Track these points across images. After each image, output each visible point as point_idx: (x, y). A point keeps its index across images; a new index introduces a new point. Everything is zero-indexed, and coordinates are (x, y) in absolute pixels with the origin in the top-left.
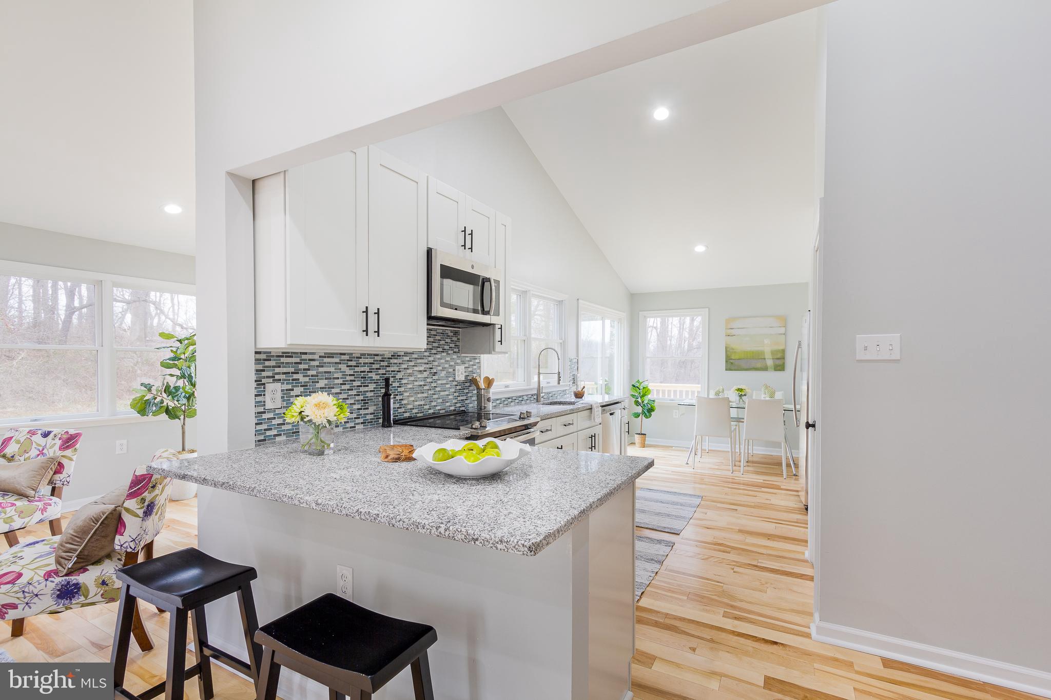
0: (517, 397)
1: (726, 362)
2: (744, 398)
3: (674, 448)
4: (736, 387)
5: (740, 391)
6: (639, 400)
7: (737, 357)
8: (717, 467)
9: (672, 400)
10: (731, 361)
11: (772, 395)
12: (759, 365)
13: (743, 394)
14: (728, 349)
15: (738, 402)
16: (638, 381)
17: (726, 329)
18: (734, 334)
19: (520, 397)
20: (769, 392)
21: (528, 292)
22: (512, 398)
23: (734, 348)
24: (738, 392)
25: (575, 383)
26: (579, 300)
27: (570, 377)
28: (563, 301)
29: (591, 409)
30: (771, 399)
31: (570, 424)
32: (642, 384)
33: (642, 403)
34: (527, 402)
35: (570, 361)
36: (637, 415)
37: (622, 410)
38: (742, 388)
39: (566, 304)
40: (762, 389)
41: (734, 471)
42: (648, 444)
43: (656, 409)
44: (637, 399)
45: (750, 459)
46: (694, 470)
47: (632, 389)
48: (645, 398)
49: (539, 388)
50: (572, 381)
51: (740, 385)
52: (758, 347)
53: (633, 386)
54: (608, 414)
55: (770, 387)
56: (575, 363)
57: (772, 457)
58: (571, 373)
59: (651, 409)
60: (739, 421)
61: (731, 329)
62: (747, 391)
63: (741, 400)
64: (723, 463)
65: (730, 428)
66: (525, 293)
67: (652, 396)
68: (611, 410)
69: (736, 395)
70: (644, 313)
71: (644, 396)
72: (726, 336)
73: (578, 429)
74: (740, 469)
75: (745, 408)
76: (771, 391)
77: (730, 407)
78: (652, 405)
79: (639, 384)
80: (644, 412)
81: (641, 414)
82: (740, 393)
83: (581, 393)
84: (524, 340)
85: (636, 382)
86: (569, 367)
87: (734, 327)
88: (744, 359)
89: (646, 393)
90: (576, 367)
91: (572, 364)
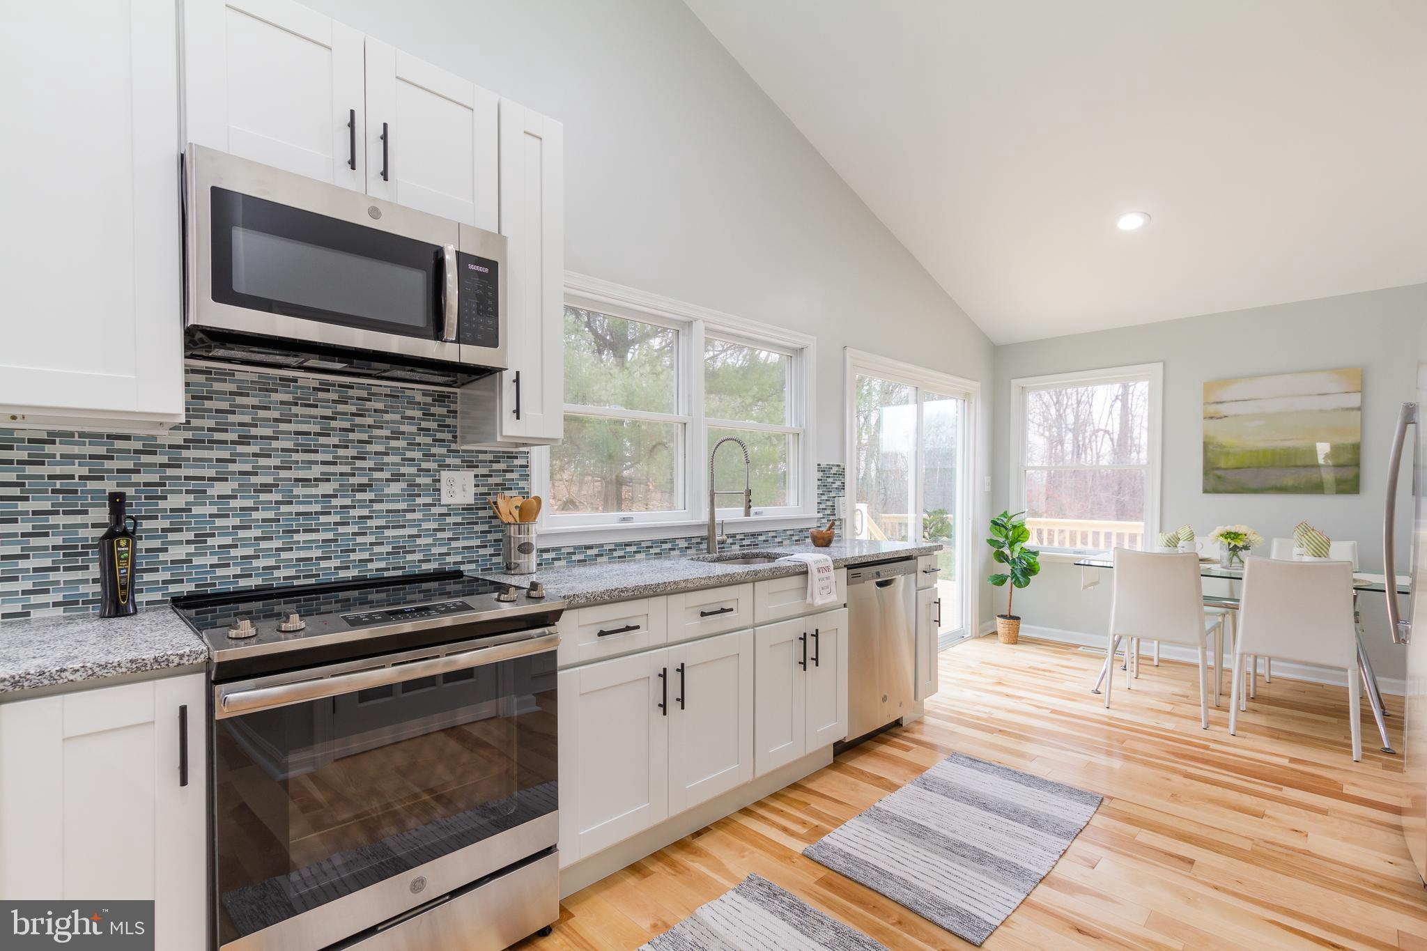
0: (654, 542)
1: (1206, 473)
2: (1242, 554)
3: (1081, 649)
4: (1220, 530)
5: (1234, 539)
6: (1007, 551)
7: (1231, 463)
8: (1168, 708)
9: (1080, 553)
10: (1218, 473)
11: (1321, 549)
12: (1288, 481)
13: (1240, 544)
14: (1210, 448)
15: (1226, 563)
16: (1005, 514)
17: (1205, 404)
18: (1225, 414)
19: (664, 542)
20: (1311, 543)
21: (694, 323)
22: (638, 544)
23: (1224, 444)
24: (1226, 542)
25: (835, 515)
26: (848, 348)
27: (821, 503)
28: (803, 349)
29: (806, 573)
30: (1317, 559)
31: (723, 611)
32: (1013, 520)
33: (1012, 557)
34: (689, 552)
35: (822, 471)
36: (1000, 580)
37: (920, 574)
38: (1239, 533)
39: (811, 356)
40: (1295, 537)
41: (1208, 723)
42: (1026, 638)
43: (1039, 570)
44: (1000, 550)
45: (1258, 689)
46: (1106, 712)
47: (991, 529)
48: (1017, 548)
49: (712, 525)
50: (828, 512)
51: (1233, 525)
52: (1285, 440)
53: (994, 523)
54: (871, 584)
55: (1313, 530)
56: (836, 474)
57: (1321, 687)
58: (824, 494)
59: (1030, 570)
60: (1231, 605)
61: (1218, 403)
62: (1254, 538)
63: (1233, 561)
64: (1187, 697)
65: (1202, 624)
66: (689, 326)
67: (1031, 543)
68: (883, 574)
69: (1221, 548)
70: (1022, 382)
71: (1016, 543)
72: (1205, 418)
73: (757, 621)
74: (1228, 719)
75: (1241, 579)
76: (1319, 541)
77: (1202, 575)
78: (1032, 561)
79: (1005, 520)
80: (1016, 575)
81: (1009, 579)
82: (1233, 543)
83: (826, 536)
84: (685, 424)
85: (1000, 516)
86: (820, 483)
87: (1224, 399)
88: (1249, 467)
89: (1019, 536)
90: (838, 483)
91: (827, 477)
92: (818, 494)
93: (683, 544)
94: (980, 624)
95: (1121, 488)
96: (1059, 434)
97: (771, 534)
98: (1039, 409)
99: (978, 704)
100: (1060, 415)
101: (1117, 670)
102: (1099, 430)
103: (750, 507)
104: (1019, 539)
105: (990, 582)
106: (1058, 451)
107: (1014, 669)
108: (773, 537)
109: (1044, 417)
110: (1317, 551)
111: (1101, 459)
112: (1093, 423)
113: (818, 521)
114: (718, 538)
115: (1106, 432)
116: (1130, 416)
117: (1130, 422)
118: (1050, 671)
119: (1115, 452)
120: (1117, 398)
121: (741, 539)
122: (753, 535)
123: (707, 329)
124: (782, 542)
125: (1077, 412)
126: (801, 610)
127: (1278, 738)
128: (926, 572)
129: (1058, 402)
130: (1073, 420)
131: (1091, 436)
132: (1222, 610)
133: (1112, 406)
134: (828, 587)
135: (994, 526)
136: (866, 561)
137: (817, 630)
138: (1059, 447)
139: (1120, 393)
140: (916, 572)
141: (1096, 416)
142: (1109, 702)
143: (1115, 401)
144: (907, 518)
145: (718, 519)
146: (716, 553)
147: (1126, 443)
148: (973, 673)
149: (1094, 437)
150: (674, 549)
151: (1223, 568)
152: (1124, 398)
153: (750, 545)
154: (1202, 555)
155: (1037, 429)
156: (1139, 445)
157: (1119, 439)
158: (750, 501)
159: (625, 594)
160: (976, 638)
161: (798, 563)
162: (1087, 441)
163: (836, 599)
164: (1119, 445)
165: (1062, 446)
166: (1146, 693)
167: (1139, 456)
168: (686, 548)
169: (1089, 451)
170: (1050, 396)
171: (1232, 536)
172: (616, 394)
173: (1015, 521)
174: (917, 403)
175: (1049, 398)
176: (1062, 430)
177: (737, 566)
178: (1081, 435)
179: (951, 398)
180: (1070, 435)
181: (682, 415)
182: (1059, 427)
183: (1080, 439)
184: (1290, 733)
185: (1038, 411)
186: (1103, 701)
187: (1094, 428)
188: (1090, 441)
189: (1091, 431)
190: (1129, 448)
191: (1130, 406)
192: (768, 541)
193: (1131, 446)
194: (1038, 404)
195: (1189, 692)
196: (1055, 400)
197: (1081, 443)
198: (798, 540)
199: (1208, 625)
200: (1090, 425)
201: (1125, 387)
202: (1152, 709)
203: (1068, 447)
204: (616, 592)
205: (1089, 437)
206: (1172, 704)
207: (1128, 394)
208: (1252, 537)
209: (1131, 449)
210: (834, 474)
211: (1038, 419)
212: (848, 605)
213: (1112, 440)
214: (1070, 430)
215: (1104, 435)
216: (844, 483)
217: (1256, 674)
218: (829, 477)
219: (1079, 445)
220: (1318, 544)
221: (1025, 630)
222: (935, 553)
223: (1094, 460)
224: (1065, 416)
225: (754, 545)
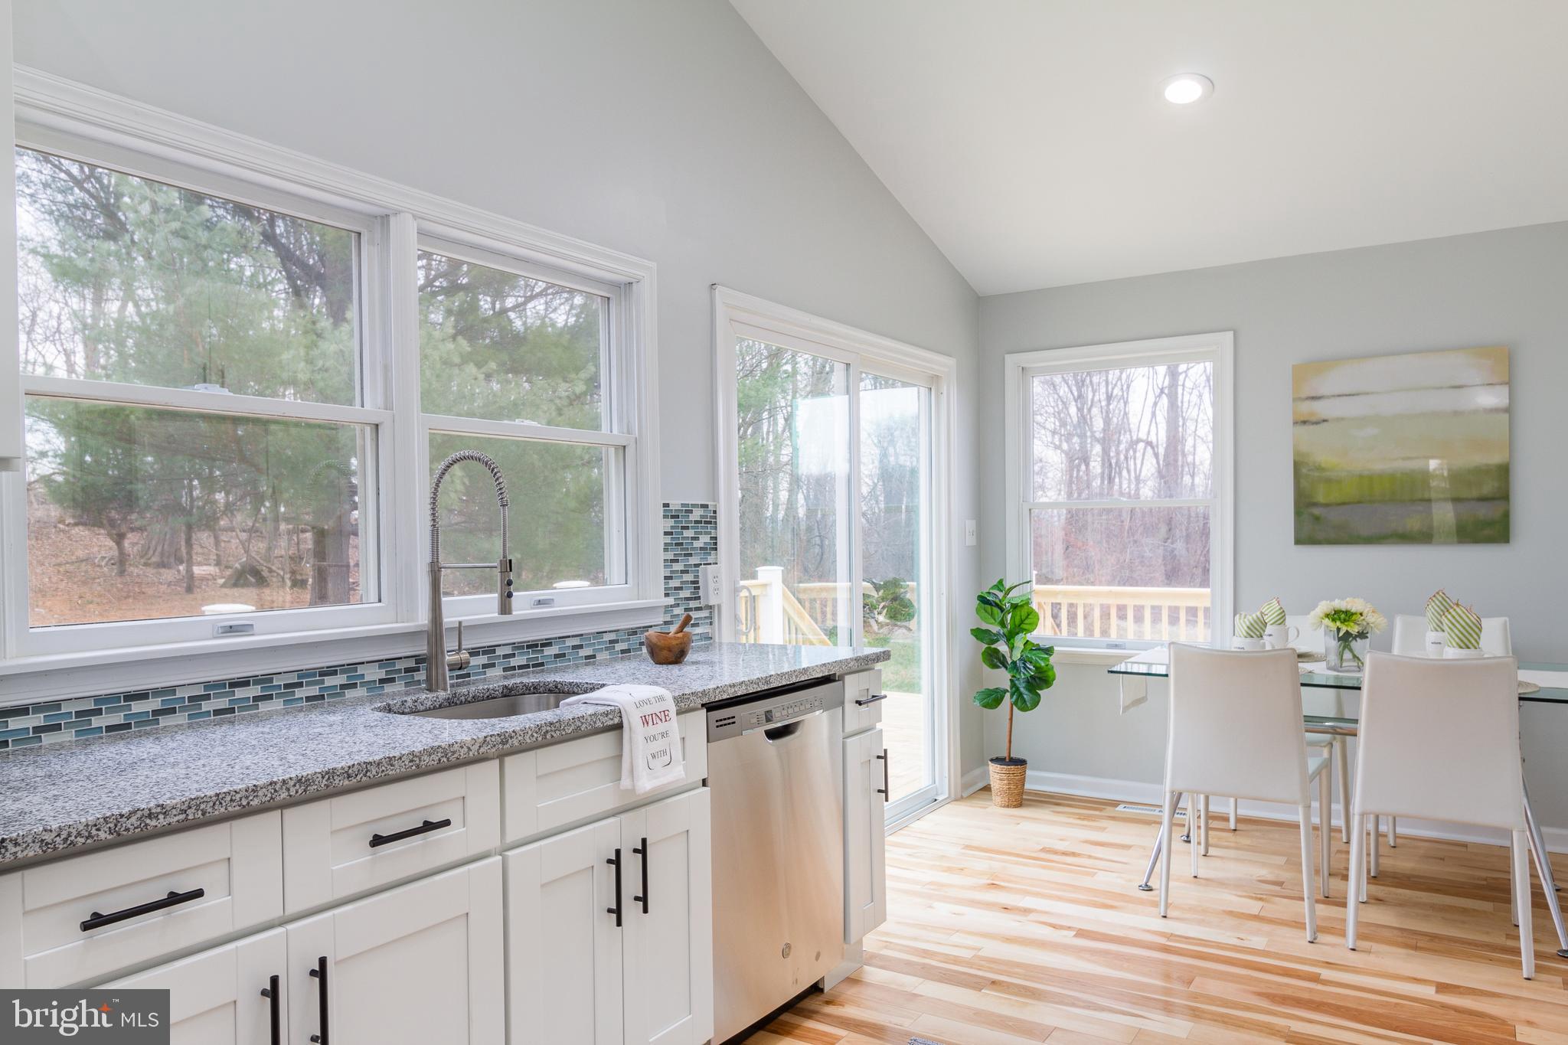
0: (305, 673)
1: (1298, 513)
2: (1357, 645)
3: (1120, 808)
4: (1324, 606)
5: (1344, 621)
6: (1002, 647)
7: (1335, 496)
8: (1254, 907)
9: (1116, 646)
10: (1316, 511)
11: (1469, 638)
12: (1414, 523)
13: (1354, 629)
14: (1304, 471)
15: (1333, 658)
16: (1000, 585)
17: (1294, 400)
18: (1325, 418)
19: (331, 671)
20: (1455, 627)
21: (392, 220)
22: (265, 680)
23: (1323, 465)
24: (1333, 626)
25: (699, 598)
26: (719, 288)
27: (671, 578)
28: (630, 283)
29: (619, 727)
30: (1464, 652)
31: (428, 826)
32: (1011, 595)
33: (1011, 657)
34: (388, 688)
35: (673, 517)
36: (993, 699)
37: (850, 707)
38: (1353, 610)
39: (647, 295)
40: (1429, 614)
41: (1319, 930)
42: (1037, 794)
43: (1054, 679)
44: (993, 646)
45: (1381, 860)
46: (1159, 925)
47: (977, 611)
48: (1019, 642)
49: (436, 630)
50: (686, 593)
51: (1343, 599)
52: (1409, 458)
53: (983, 600)
54: (757, 734)
55: (1457, 605)
56: (700, 522)
57: (1464, 849)
58: (677, 561)
59: (1040, 678)
60: (1342, 729)
61: (1313, 398)
62: (1373, 620)
63: (1344, 658)
64: (1280, 884)
65: (1303, 766)
66: (382, 224)
67: (1042, 632)
68: (778, 714)
69: (1325, 634)
70: (1025, 359)
71: (1018, 634)
72: (1295, 423)
73: (511, 838)
74: (1344, 921)
75: (1359, 688)
76: (1466, 623)
77: (1303, 685)
78: (1043, 664)
79: (1001, 595)
80: (1018, 689)
81: (1008, 695)
82: (1344, 629)
83: (674, 642)
84: (377, 425)
85: (992, 588)
86: (668, 539)
87: (1322, 391)
88: (1359, 502)
89: (1022, 622)
90: (704, 539)
91: (684, 528)
92: (666, 561)
93: (374, 674)
94: (963, 774)
95: (1170, 530)
96: (1083, 445)
97: (570, 643)
98: (1053, 407)
99: (958, 931)
100: (1084, 417)
101: (1178, 845)
102: (1139, 441)
103: (510, 595)
104: (1023, 626)
105: (977, 703)
106: (1081, 473)
107: (1018, 855)
108: (574, 647)
109: (1060, 420)
110: (1464, 639)
111: (1142, 485)
112: (1130, 431)
113: (666, 612)
114: (449, 658)
115: (1149, 443)
116: (1180, 419)
117: (1180, 429)
118: (1073, 854)
119: (1161, 475)
120: (1162, 391)
121: (505, 656)
122: (532, 646)
123: (422, 233)
124: (594, 657)
125: (1108, 412)
126: (610, 804)
127: (1416, 948)
128: (859, 703)
129: (1080, 396)
130: (1102, 426)
131: (1127, 451)
132: (1328, 737)
133: (1155, 404)
134: (665, 752)
135: (983, 605)
136: (745, 692)
137: (644, 841)
138: (1083, 467)
139: (1166, 383)
140: (842, 703)
141: (1133, 420)
142: (1167, 905)
143: (1159, 396)
144: (835, 589)
145: (449, 619)
146: (445, 690)
147: (1176, 461)
148: (949, 870)
149: (1131, 452)
150: (354, 686)
151: (1329, 668)
152: (1171, 392)
153: (527, 666)
154: (1303, 649)
155: (1050, 439)
156: (1194, 464)
157: (1166, 456)
158: (510, 583)
159: (162, 821)
160: (956, 800)
161: (601, 709)
162: (1122, 457)
163: (682, 774)
164: (1167, 465)
165: (1087, 465)
166: (1221, 884)
167: (1193, 480)
168: (382, 681)
169: (1125, 473)
170: (1069, 387)
171: (1343, 616)
172: (326, 370)
173: (1015, 596)
174: (848, 392)
175: (1067, 389)
176: (1086, 441)
177: (468, 724)
178: (1113, 449)
179: (905, 385)
180: (1098, 449)
181: (371, 406)
182: (1082, 436)
183: (1112, 454)
184: (1434, 937)
185: (1051, 410)
186: (1156, 904)
187: (1131, 437)
188: (1126, 458)
189: (1127, 442)
190: (1180, 469)
191: (1180, 404)
192: (564, 655)
193: (1182, 466)
194: (1051, 399)
195: (1285, 875)
196: (1076, 394)
197: (1113, 461)
198: (628, 651)
199: (1313, 764)
200: (1125, 432)
201: (1173, 374)
202: (1231, 913)
203: (1096, 466)
204: (133, 819)
205: (1124, 452)
206: (1261, 899)
207: (1177, 385)
208: (1371, 618)
209: (1183, 470)
210: (696, 522)
211: (1052, 423)
212: (709, 782)
213: (1156, 455)
214: (1098, 440)
215: (1145, 449)
216: (716, 538)
217: (1378, 835)
218: (687, 528)
219: (1110, 464)
220: (1464, 628)
221: (1036, 780)
222: (878, 666)
223: (1133, 486)
224: (1091, 418)
225: (534, 666)
